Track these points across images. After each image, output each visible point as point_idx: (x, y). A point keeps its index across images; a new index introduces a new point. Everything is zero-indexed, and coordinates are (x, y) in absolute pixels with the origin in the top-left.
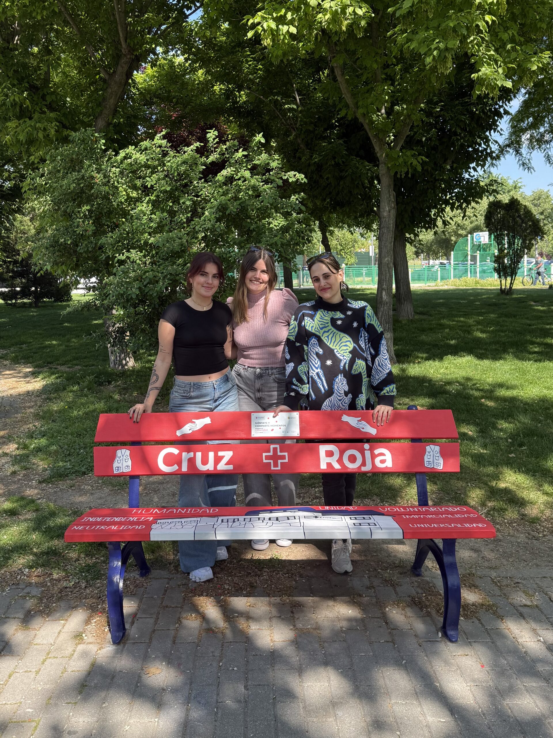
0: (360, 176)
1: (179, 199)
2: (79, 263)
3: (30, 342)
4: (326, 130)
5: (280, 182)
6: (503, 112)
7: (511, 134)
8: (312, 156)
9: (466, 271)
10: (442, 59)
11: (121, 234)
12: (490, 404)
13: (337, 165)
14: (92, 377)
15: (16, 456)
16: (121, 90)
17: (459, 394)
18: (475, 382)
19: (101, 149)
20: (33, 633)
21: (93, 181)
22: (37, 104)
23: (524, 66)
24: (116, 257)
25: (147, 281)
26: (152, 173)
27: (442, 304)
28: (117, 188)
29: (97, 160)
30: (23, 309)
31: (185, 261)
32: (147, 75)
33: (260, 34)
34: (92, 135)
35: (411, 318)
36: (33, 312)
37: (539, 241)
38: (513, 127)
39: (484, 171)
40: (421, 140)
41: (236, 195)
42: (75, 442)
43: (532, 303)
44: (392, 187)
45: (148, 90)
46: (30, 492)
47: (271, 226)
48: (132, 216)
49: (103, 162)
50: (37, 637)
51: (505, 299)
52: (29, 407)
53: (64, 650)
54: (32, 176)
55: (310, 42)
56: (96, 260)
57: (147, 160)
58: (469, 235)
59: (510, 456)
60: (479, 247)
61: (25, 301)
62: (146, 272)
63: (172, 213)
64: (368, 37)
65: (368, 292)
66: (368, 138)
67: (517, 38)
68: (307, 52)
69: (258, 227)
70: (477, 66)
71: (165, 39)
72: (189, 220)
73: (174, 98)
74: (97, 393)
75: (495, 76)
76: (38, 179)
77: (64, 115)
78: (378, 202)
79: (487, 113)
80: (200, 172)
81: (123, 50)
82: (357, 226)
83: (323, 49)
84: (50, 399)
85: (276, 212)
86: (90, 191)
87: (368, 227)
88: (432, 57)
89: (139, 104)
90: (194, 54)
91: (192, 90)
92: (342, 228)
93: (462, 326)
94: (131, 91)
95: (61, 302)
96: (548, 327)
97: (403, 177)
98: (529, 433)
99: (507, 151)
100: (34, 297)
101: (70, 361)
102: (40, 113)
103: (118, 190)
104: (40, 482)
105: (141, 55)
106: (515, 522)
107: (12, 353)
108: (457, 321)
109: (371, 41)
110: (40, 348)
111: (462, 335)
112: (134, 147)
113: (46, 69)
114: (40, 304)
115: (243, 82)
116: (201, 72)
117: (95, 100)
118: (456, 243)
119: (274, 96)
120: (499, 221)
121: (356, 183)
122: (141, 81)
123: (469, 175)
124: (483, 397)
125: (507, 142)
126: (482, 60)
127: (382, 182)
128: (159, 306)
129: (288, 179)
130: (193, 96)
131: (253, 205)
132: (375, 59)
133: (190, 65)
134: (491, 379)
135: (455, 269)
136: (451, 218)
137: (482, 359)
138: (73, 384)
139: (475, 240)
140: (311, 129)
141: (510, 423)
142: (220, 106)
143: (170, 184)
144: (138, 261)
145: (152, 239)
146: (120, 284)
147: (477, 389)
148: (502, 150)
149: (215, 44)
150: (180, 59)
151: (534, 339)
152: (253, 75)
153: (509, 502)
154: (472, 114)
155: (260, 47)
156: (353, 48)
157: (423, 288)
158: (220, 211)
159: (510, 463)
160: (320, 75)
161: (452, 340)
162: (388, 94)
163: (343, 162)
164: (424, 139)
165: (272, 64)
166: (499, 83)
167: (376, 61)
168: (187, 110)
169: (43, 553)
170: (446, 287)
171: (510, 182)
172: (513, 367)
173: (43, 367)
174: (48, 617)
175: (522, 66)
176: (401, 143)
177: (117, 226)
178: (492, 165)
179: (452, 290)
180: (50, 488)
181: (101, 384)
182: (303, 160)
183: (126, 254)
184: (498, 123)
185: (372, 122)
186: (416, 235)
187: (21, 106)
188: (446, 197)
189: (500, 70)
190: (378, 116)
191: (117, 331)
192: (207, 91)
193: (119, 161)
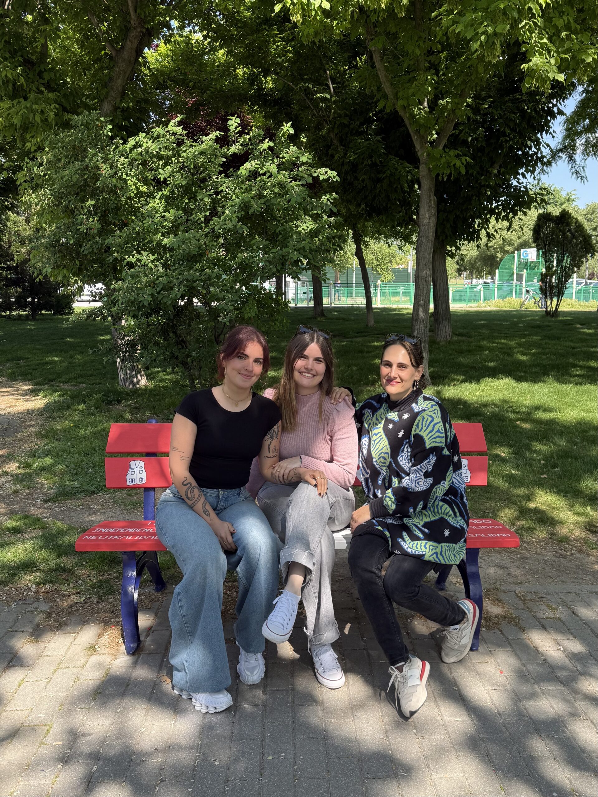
0: (399, 179)
1: (196, 196)
2: (83, 267)
3: (28, 358)
4: (362, 124)
5: (310, 180)
6: (556, 112)
7: (566, 137)
8: (346, 154)
9: (511, 292)
10: (489, 45)
11: (130, 233)
12: (527, 426)
13: (374, 165)
14: (99, 396)
15: (17, 475)
16: (130, 69)
17: (495, 416)
18: (511, 404)
19: (107, 136)
20: (42, 645)
21: (99, 172)
22: (33, 82)
23: (579, 57)
24: (125, 259)
25: (161, 286)
26: (165, 165)
27: (483, 326)
28: (125, 181)
29: (103, 148)
30: (19, 322)
31: (203, 266)
32: (159, 54)
33: (289, 9)
34: (97, 120)
35: (449, 339)
36: (31, 326)
37: (590, 258)
38: (568, 129)
39: (534, 178)
40: (467, 140)
41: (260, 193)
42: (82, 461)
43: (578, 326)
44: (433, 190)
45: (160, 71)
46: (35, 512)
47: (299, 229)
48: (143, 214)
49: (110, 151)
50: (47, 649)
51: (550, 321)
52: (30, 426)
53: (76, 661)
54: (28, 165)
55: (345, 20)
56: (102, 263)
57: (160, 149)
58: (516, 252)
59: (542, 476)
60: (526, 265)
61: (22, 313)
62: (158, 277)
63: (188, 212)
64: (411, 18)
65: (405, 312)
66: (409, 136)
67: (573, 25)
68: (341, 32)
69: (284, 230)
70: (527, 55)
71: (181, 11)
72: (207, 220)
73: (190, 81)
74: (105, 412)
75: (546, 68)
76: (35, 168)
77: (65, 95)
78: (418, 208)
79: (539, 112)
80: (221, 165)
81: (132, 22)
82: (396, 238)
83: (360, 30)
84: (53, 418)
85: (305, 215)
86: (95, 184)
87: (407, 239)
88: (479, 43)
89: (150, 87)
90: (214, 31)
91: (212, 73)
92: (379, 239)
93: (502, 348)
94: (141, 71)
95: (62, 314)
96: (593, 350)
97: (445, 180)
98: (564, 455)
99: (559, 156)
100: (31, 309)
101: (74, 378)
102: (37, 93)
103: (126, 183)
104: (46, 501)
105: (153, 28)
106: (543, 541)
107: (8, 369)
108: (497, 343)
109: (414, 23)
110: (39, 364)
111: (502, 357)
112: (145, 134)
113: (43, 41)
114: (37, 317)
115: (269, 65)
116: (221, 52)
117: (100, 80)
118: (501, 260)
119: (305, 83)
120: (547, 236)
121: (395, 186)
122: (153, 61)
123: (518, 182)
124: (518, 419)
125: (560, 147)
126: (534, 49)
127: (422, 185)
128: (174, 316)
129: (318, 176)
130: (212, 80)
131: (279, 204)
132: (417, 44)
133: (209, 43)
134: (528, 402)
135: (499, 289)
136: (496, 231)
137: (521, 382)
138: (79, 403)
139: (522, 257)
140: (346, 122)
141: (545, 445)
142: (243, 92)
143: (185, 178)
144: (150, 265)
145: (166, 239)
146: (130, 290)
147: (514, 412)
148: (554, 155)
149: (238, 20)
150: (198, 36)
151: (576, 362)
152: (280, 57)
153: (539, 522)
154: (523, 112)
155: (290, 25)
156: (393, 30)
157: (463, 309)
158: (242, 209)
159: (541, 484)
160: (356, 62)
161: (491, 362)
162: (431, 84)
163: (381, 162)
164: (470, 139)
165: (302, 46)
166: (551, 75)
167: (419, 46)
168: (205, 96)
169: (51, 570)
170: (488, 309)
171: (564, 194)
172: (552, 390)
173: (43, 385)
174: (58, 630)
175: (576, 57)
176: (444, 141)
177: (126, 225)
178: (543, 171)
179: (494, 312)
180: (56, 507)
181: (109, 403)
182: (336, 158)
183: (137, 256)
184: (550, 124)
185: (413, 116)
186: (458, 248)
187: (14, 84)
188: (491, 205)
189: (553, 61)
190: (420, 109)
191: (127, 344)
192: (229, 75)
193: (128, 150)
